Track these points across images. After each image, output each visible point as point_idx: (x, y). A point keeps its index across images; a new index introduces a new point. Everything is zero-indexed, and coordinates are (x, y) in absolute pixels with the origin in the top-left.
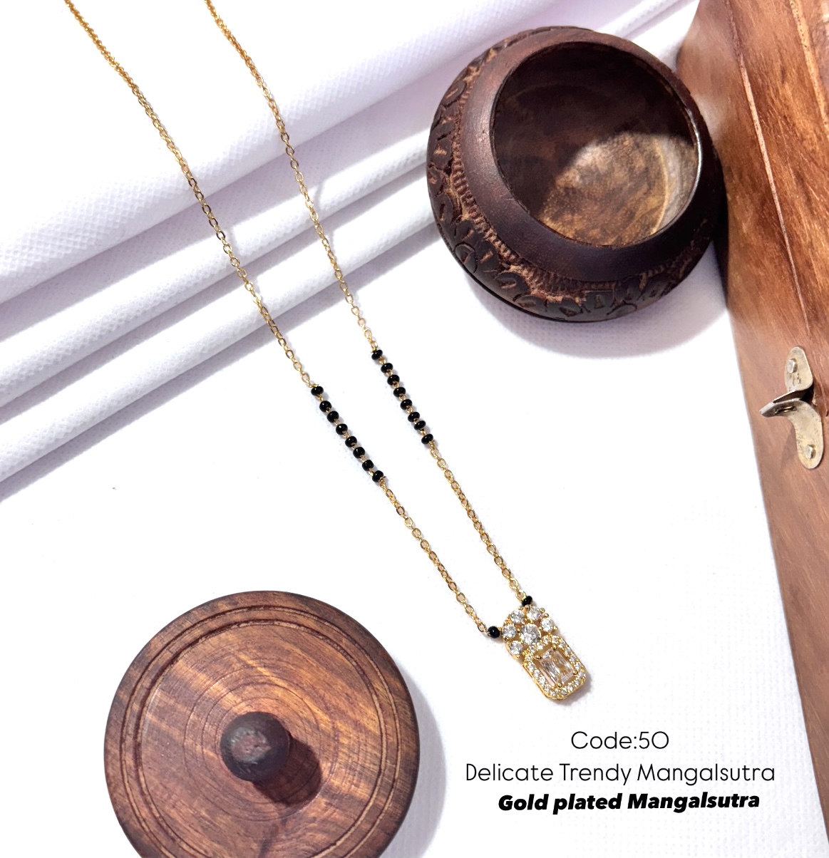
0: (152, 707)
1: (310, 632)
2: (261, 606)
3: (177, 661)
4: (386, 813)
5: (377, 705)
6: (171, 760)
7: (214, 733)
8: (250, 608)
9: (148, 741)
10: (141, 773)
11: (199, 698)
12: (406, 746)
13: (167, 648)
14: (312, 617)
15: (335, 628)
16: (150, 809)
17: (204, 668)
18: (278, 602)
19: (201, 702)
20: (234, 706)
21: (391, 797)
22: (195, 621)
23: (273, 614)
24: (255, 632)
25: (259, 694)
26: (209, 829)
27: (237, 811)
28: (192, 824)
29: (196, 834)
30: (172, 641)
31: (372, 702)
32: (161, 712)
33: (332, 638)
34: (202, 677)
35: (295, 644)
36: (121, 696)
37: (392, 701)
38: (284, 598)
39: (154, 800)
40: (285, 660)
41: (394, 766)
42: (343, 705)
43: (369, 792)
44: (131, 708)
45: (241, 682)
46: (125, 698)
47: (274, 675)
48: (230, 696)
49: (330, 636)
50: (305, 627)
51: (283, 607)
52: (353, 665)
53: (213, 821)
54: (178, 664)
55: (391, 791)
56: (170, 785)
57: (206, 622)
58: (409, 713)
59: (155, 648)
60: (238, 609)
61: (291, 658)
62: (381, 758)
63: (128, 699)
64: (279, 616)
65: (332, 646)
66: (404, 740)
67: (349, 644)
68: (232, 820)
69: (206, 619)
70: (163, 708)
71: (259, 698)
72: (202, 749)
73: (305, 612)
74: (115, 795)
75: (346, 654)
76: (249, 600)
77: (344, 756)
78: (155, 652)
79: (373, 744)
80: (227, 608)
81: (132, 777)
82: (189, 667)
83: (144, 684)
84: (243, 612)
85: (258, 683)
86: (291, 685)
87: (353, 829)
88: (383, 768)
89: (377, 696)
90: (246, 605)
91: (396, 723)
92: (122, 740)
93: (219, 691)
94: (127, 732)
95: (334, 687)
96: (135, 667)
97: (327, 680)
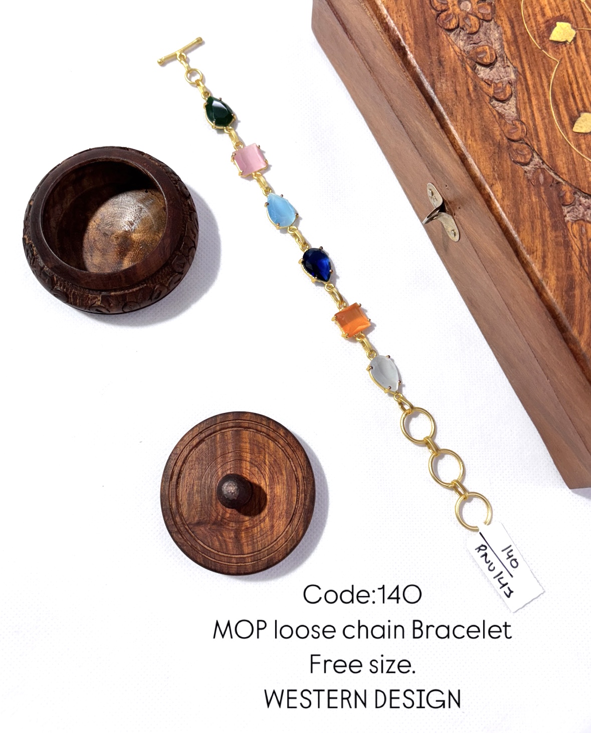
3: (246, 430)
5: (287, 530)
31: (285, 526)
33: (300, 490)
34: (248, 446)
35: (287, 475)
36: (217, 418)
41: (266, 555)
45: (256, 464)
52: (295, 507)
66: (280, 553)
67: (303, 498)
75: (298, 499)
79: (269, 539)
82: (248, 437)
85: (261, 471)
89: (290, 527)
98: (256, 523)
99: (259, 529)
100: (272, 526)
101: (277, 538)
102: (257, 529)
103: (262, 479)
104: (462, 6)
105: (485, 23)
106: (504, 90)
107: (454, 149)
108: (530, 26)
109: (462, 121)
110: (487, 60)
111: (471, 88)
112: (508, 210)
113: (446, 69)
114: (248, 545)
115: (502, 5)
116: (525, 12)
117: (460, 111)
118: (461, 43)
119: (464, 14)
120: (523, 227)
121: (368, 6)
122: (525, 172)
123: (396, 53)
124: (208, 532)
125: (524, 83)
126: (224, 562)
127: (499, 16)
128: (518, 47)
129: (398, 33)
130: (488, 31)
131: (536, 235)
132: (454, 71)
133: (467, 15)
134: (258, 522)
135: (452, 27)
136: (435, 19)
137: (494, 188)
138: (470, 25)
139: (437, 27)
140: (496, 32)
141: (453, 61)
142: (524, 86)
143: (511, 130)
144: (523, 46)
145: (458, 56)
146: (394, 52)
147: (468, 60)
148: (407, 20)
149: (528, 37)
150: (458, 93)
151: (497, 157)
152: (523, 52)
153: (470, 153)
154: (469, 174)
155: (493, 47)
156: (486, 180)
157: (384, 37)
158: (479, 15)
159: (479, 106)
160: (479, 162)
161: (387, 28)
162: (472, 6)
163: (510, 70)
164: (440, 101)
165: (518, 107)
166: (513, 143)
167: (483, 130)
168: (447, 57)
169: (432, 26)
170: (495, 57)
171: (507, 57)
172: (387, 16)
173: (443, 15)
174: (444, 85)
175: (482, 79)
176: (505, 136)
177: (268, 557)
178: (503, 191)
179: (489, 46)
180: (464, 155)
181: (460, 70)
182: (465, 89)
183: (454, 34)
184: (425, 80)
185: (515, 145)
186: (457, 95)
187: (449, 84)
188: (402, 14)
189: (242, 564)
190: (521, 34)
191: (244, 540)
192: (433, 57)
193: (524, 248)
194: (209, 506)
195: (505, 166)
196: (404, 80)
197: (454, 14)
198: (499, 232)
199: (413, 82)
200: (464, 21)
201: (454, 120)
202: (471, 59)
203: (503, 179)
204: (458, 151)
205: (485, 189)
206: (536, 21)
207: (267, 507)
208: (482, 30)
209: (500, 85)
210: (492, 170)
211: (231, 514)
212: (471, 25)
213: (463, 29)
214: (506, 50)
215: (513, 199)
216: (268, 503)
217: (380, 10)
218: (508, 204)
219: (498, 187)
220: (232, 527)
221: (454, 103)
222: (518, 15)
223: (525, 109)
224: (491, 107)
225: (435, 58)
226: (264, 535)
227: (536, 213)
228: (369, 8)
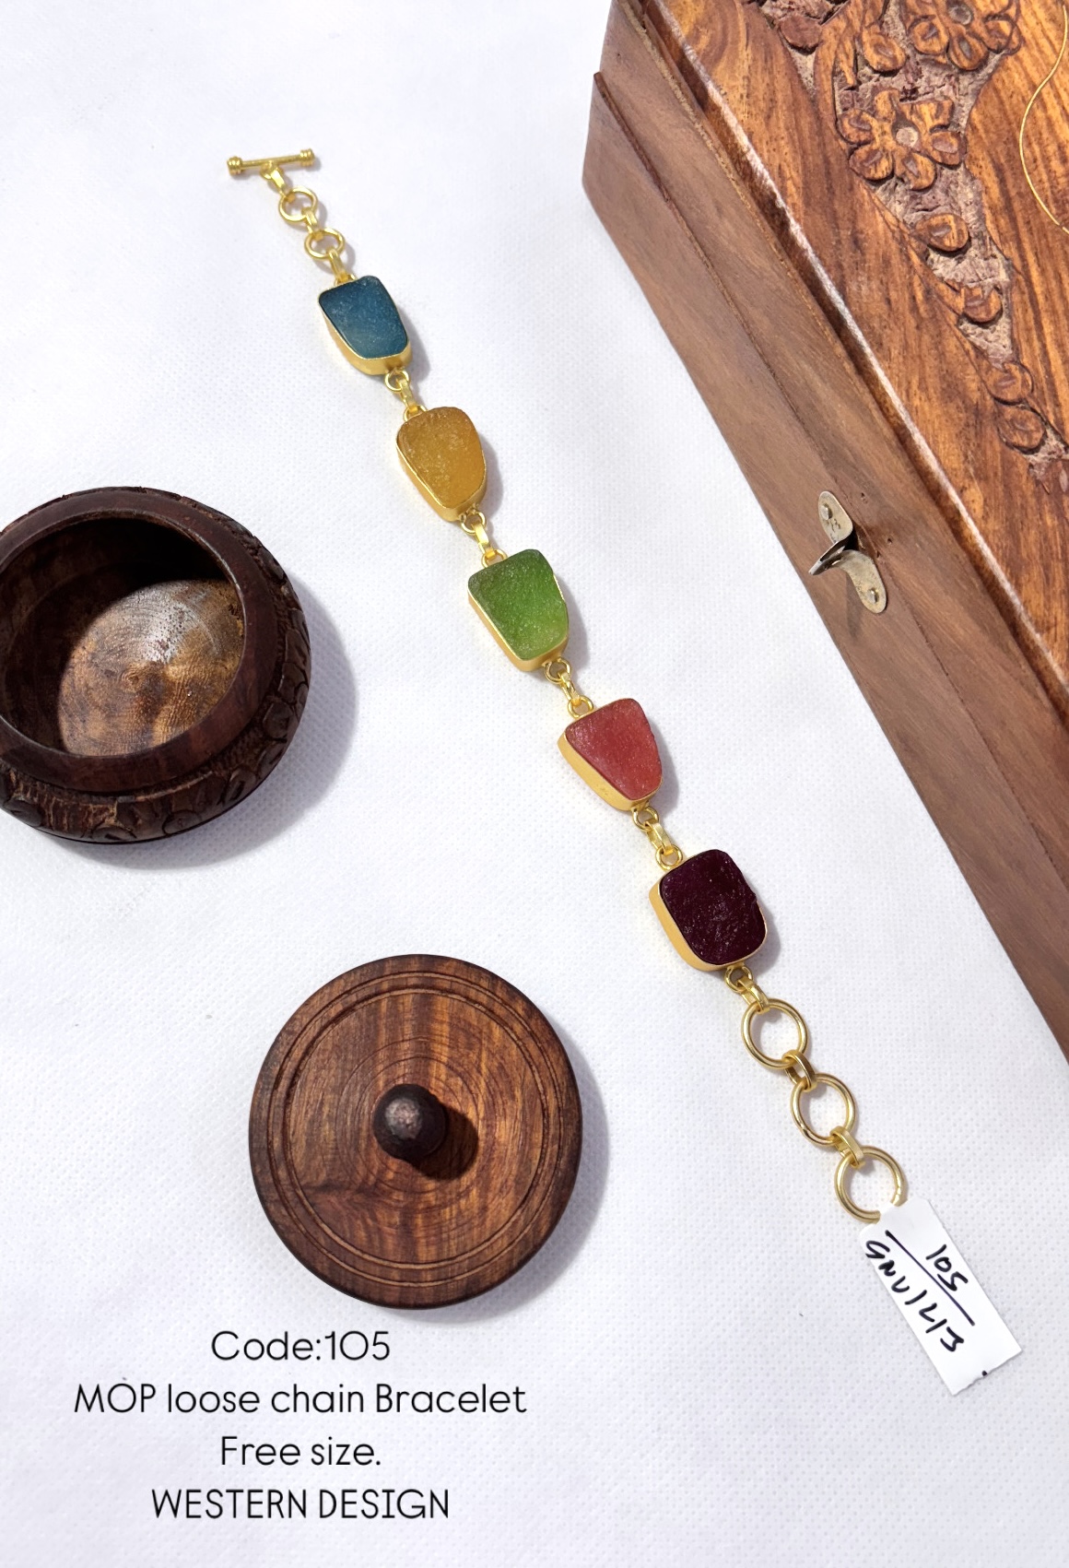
3: (447, 995)
13: (452, 978)
31: (513, 1212)
34: (446, 1028)
42: (497, 1183)
48: (443, 1069)
54: (443, 997)
78: (443, 969)
79: (475, 1237)
98: (449, 1197)
99: (454, 1212)
100: (484, 1209)
101: (493, 1236)
102: (451, 1211)
103: (471, 1103)
104: (899, 137)
105: (946, 172)
106: (986, 302)
107: (884, 414)
108: (1038, 179)
109: (901, 359)
110: (951, 242)
111: (920, 296)
112: (996, 541)
113: (868, 256)
114: (428, 1244)
115: (981, 137)
116: (1028, 152)
117: (897, 339)
118: (899, 208)
119: (905, 152)
120: (1027, 576)
121: (709, 130)
122: (1031, 466)
123: (766, 223)
124: (344, 1207)
125: (1026, 290)
126: (375, 1276)
127: (976, 159)
128: (1013, 220)
129: (770, 182)
130: (952, 186)
131: (1054, 593)
132: (884, 261)
133: (910, 153)
134: (454, 1196)
135: (879, 175)
136: (844, 158)
137: (967, 494)
138: (916, 173)
139: (850, 175)
140: (968, 190)
141: (882, 242)
142: (1026, 297)
143: (1000, 381)
144: (1024, 218)
145: (893, 232)
146: (761, 222)
147: (912, 240)
148: (789, 158)
149: (1034, 201)
150: (893, 304)
151: (973, 432)
152: (1023, 230)
153: (917, 425)
154: (916, 467)
155: (963, 217)
156: (950, 480)
157: (741, 191)
158: (935, 155)
159: (936, 333)
160: (936, 442)
161: (748, 172)
162: (920, 137)
163: (998, 263)
164: (857, 319)
165: (1016, 336)
166: (1004, 407)
167: (943, 378)
168: (870, 232)
169: (840, 170)
170: (966, 238)
171: (991, 239)
172: (749, 150)
173: (862, 152)
174: (865, 288)
175: (942, 279)
176: (989, 392)
177: (470, 1274)
178: (985, 501)
179: (955, 216)
180: (904, 427)
181: (896, 260)
182: (907, 296)
183: (885, 189)
184: (825, 276)
185: (1010, 412)
186: (891, 309)
187: (875, 285)
188: (779, 146)
189: (412, 1284)
190: (1019, 194)
191: (420, 1234)
192: (842, 232)
193: (1031, 620)
194: (352, 1152)
195: (989, 453)
196: (781, 277)
197: (884, 150)
198: (977, 586)
199: (800, 280)
200: (904, 164)
201: (885, 357)
202: (919, 238)
203: (986, 479)
204: (892, 420)
205: (947, 497)
206: (1049, 171)
207: (476, 1165)
208: (939, 184)
209: (978, 292)
210: (962, 458)
211: (396, 1173)
212: (919, 172)
213: (902, 180)
214: (989, 224)
215: (1007, 520)
216: (479, 1158)
217: (733, 136)
218: (997, 528)
219: (976, 493)
220: (398, 1201)
221: (883, 324)
222: (1012, 157)
223: (1029, 341)
224: (960, 334)
225: (845, 234)
226: (466, 1226)
227: (1054, 548)
228: (712, 133)
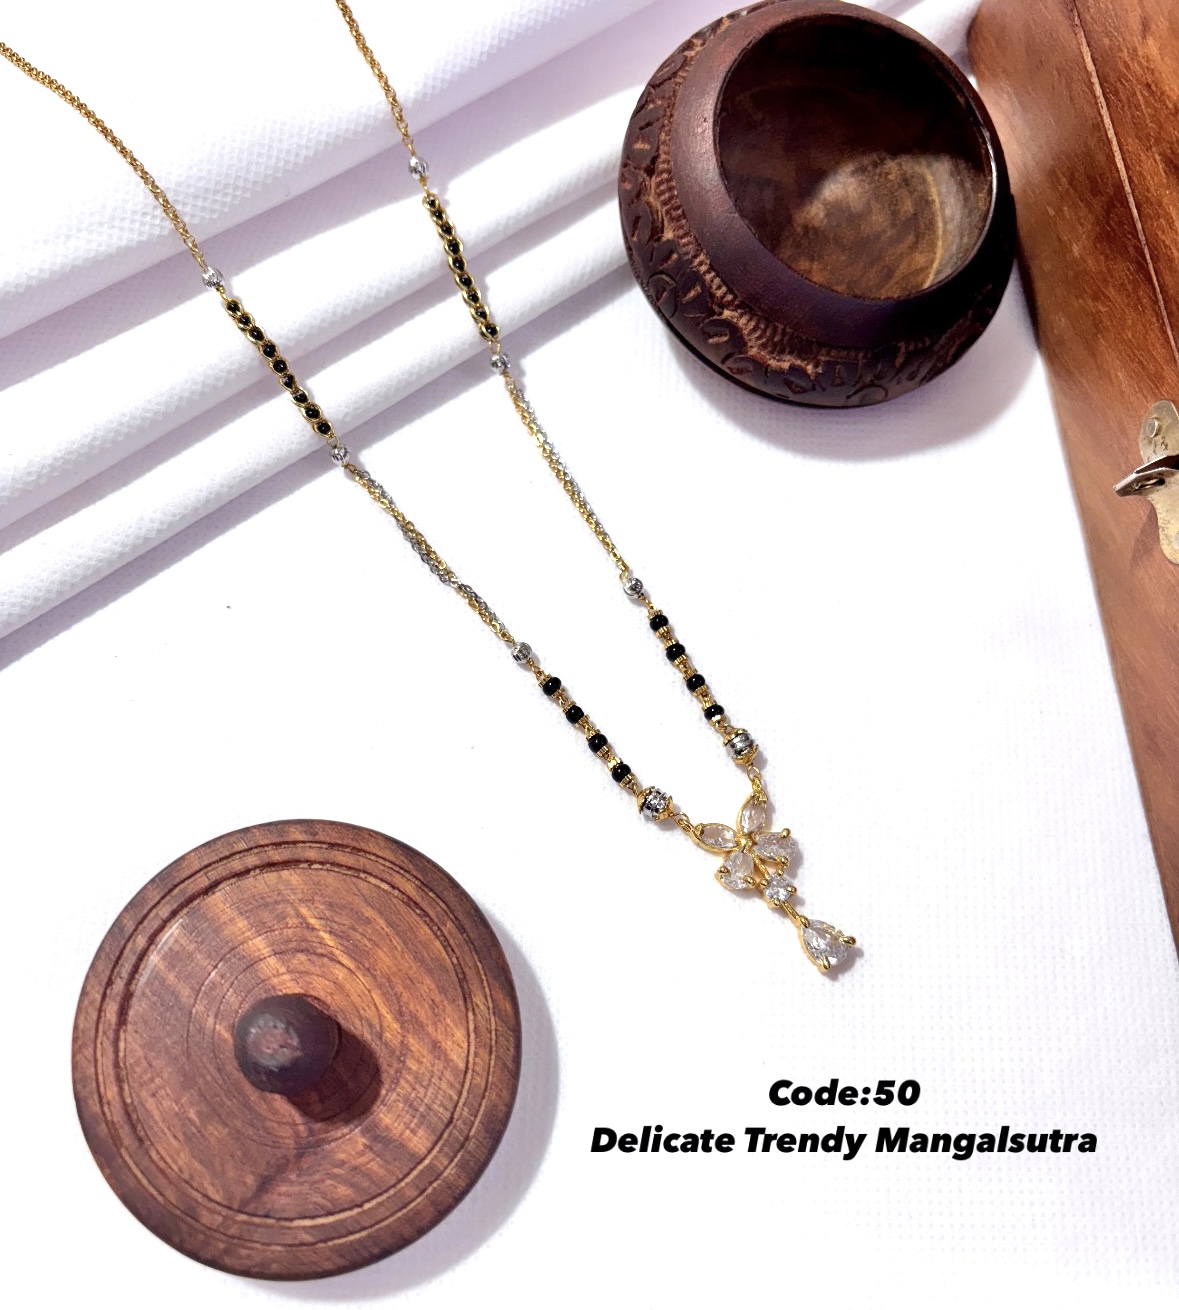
0: (162, 948)
1: (406, 900)
2: (347, 847)
3: (214, 893)
4: (444, 1181)
5: (472, 1027)
6: (168, 1028)
7: (237, 1006)
8: (332, 845)
9: (144, 994)
10: (122, 1036)
11: (229, 952)
12: (497, 1095)
13: (205, 870)
14: (414, 880)
15: (441, 903)
16: (121, 1089)
17: (246, 912)
18: (371, 847)
19: (230, 959)
20: (274, 976)
21: (456, 1160)
22: (252, 844)
23: (362, 861)
24: (330, 880)
25: (313, 969)
26: (191, 1138)
27: (239, 1124)
28: (173, 1126)
29: (175, 1144)
30: (214, 863)
31: (464, 1022)
32: (173, 958)
33: (434, 917)
34: (242, 923)
35: (381, 913)
36: (125, 921)
37: (493, 1027)
38: (382, 843)
39: (129, 1077)
40: (360, 930)
41: (472, 1118)
42: (423, 1014)
43: (429, 1145)
44: (134, 941)
45: (293, 945)
46: (130, 925)
47: (340, 947)
48: (272, 961)
49: (432, 913)
50: (400, 891)
51: (378, 856)
52: (452, 963)
53: (203, 1130)
54: (213, 897)
55: (459, 1151)
56: (157, 1063)
57: (266, 849)
58: (512, 1049)
59: (188, 866)
60: (316, 842)
61: (369, 930)
62: (458, 1102)
63: (133, 927)
64: (369, 866)
65: (431, 929)
66: (497, 1086)
67: (454, 930)
68: (228, 1134)
69: (267, 845)
70: (177, 952)
71: (312, 974)
72: (215, 1023)
73: (406, 871)
74: (78, 1057)
75: (446, 945)
76: (334, 835)
77: (406, 1086)
78: (188, 873)
79: (452, 1079)
80: (301, 837)
81: (108, 1038)
82: (228, 905)
83: (161, 913)
84: (321, 848)
85: (315, 954)
86: (359, 968)
87: (392, 1192)
88: (456, 1117)
89: (474, 1014)
90: (328, 840)
91: (490, 1059)
92: (110, 983)
93: (259, 950)
94: (119, 973)
95: (418, 985)
96: (155, 885)
97: (411, 973)
100: (435, 1047)
101: (468, 1063)
